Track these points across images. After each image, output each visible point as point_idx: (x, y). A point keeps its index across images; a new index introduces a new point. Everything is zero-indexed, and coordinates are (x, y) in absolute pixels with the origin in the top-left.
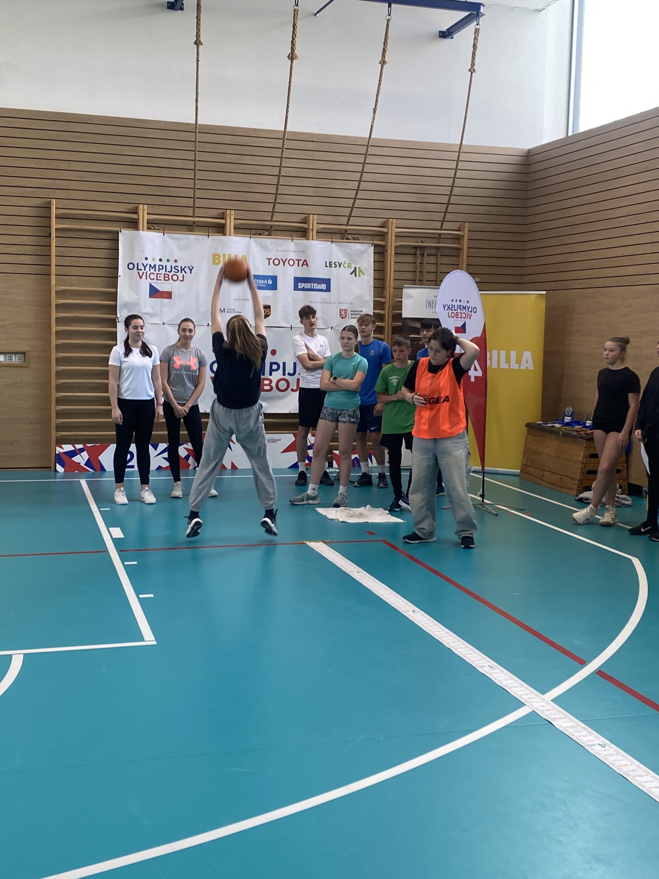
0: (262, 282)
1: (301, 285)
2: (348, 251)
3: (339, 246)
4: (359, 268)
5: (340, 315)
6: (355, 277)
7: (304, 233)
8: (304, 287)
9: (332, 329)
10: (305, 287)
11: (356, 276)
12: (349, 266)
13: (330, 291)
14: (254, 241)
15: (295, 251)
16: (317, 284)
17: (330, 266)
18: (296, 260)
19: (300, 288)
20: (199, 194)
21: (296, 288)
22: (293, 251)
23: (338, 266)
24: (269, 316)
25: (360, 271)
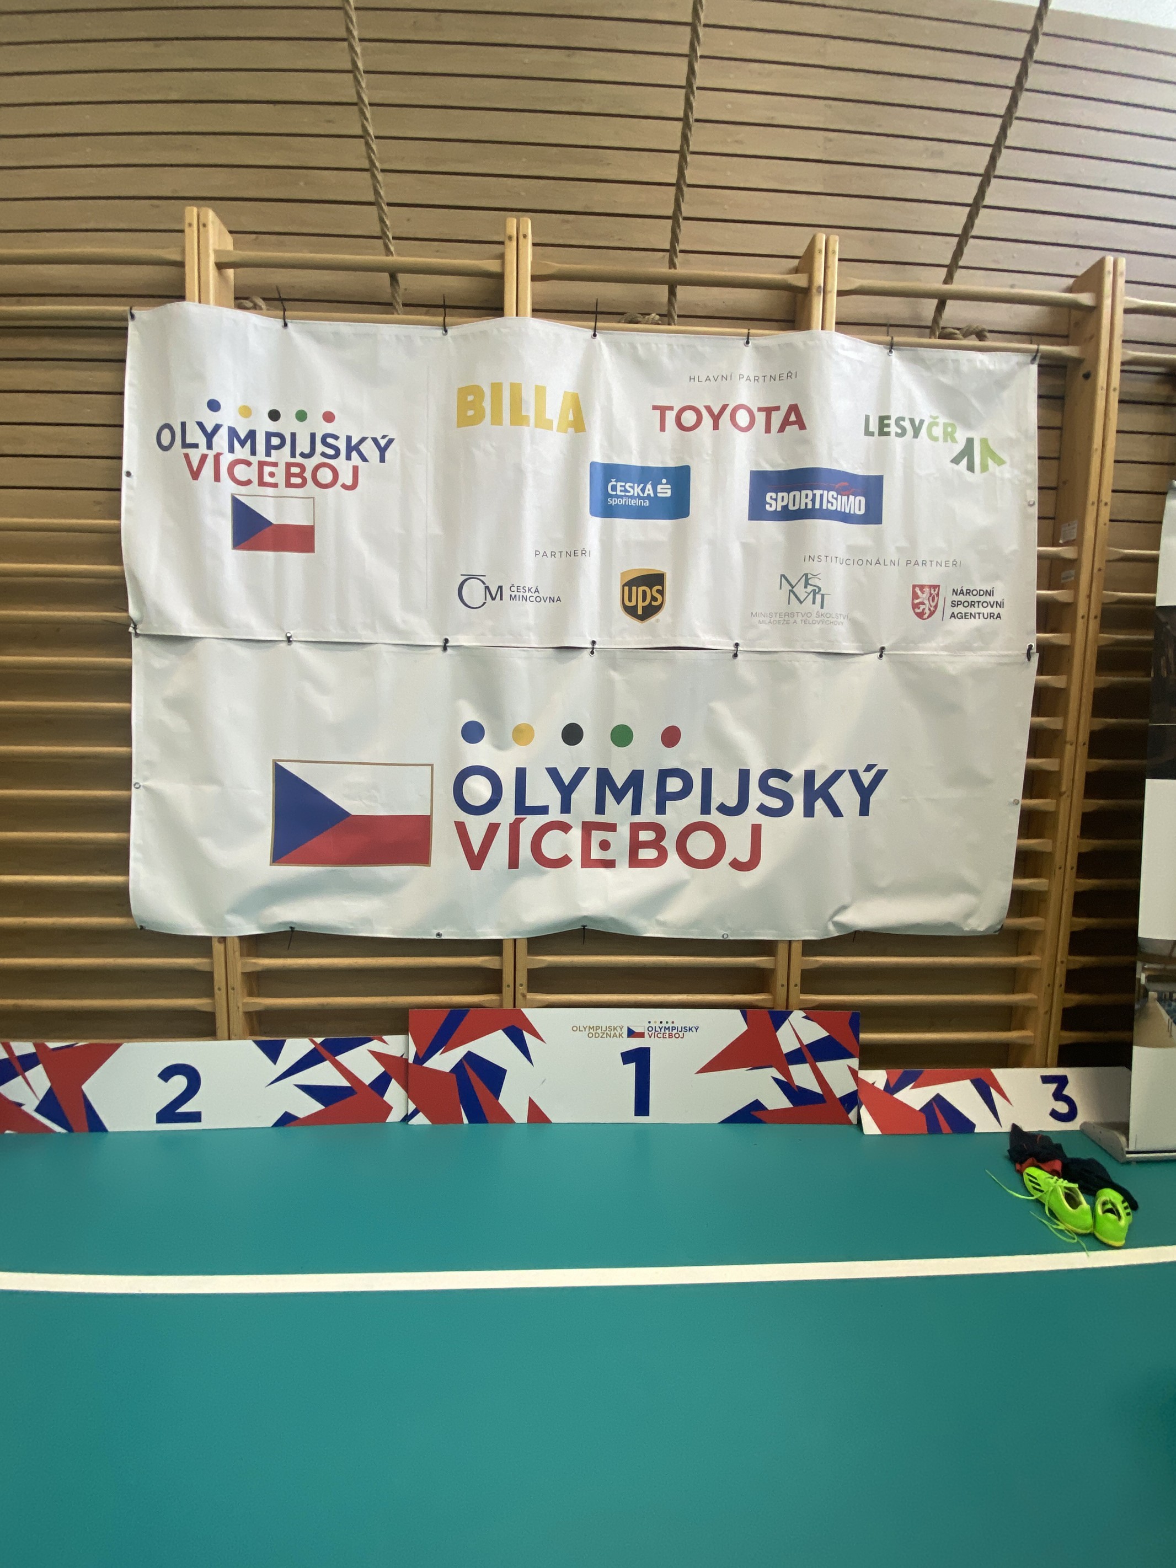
0: (637, 490)
1: (776, 500)
2: (945, 378)
3: (918, 360)
4: (984, 442)
5: (915, 606)
6: (970, 473)
8: (785, 508)
9: (881, 656)
10: (791, 507)
11: (971, 468)
12: (949, 436)
13: (878, 520)
14: (610, 344)
15: (756, 379)
16: (835, 496)
17: (882, 433)
18: (760, 409)
19: (773, 509)
21: (757, 511)
22: (748, 379)
23: (910, 431)
24: (658, 608)
25: (988, 452)
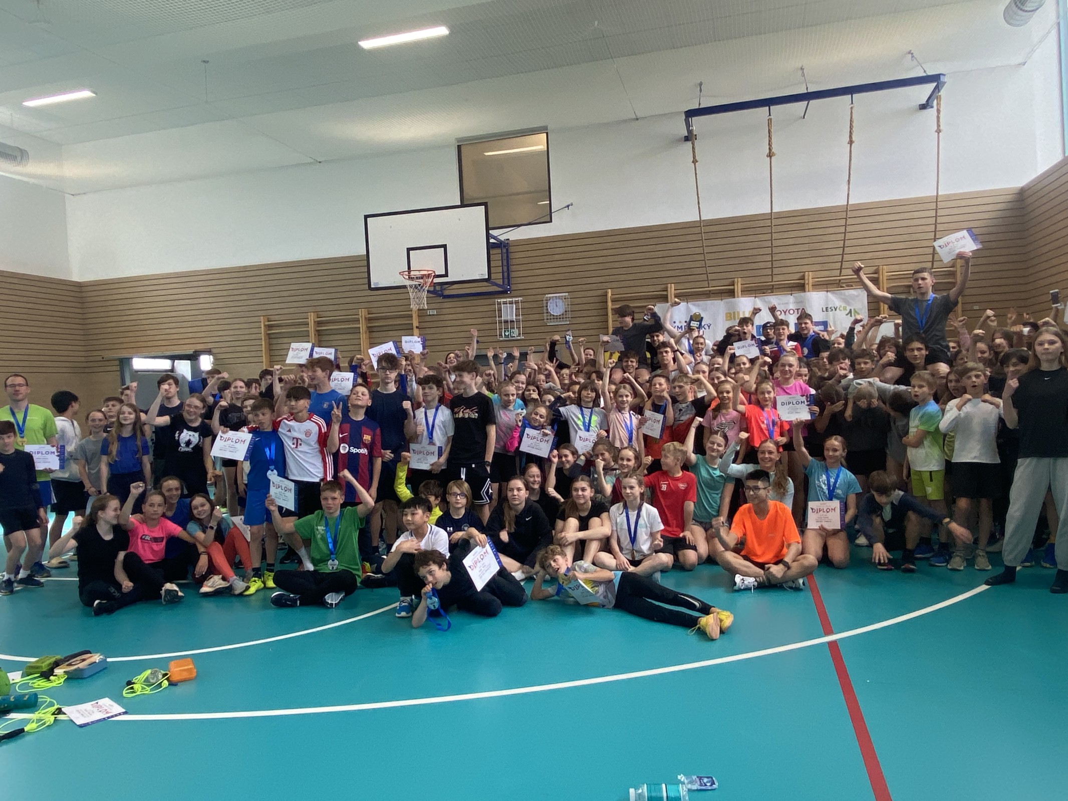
2: (843, 297)
3: (835, 293)
4: (854, 309)
7: (801, 287)
11: (851, 316)
12: (845, 309)
14: (758, 299)
17: (827, 311)
18: (795, 309)
20: (709, 270)
22: (792, 303)
23: (834, 309)
25: (855, 311)
